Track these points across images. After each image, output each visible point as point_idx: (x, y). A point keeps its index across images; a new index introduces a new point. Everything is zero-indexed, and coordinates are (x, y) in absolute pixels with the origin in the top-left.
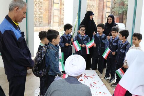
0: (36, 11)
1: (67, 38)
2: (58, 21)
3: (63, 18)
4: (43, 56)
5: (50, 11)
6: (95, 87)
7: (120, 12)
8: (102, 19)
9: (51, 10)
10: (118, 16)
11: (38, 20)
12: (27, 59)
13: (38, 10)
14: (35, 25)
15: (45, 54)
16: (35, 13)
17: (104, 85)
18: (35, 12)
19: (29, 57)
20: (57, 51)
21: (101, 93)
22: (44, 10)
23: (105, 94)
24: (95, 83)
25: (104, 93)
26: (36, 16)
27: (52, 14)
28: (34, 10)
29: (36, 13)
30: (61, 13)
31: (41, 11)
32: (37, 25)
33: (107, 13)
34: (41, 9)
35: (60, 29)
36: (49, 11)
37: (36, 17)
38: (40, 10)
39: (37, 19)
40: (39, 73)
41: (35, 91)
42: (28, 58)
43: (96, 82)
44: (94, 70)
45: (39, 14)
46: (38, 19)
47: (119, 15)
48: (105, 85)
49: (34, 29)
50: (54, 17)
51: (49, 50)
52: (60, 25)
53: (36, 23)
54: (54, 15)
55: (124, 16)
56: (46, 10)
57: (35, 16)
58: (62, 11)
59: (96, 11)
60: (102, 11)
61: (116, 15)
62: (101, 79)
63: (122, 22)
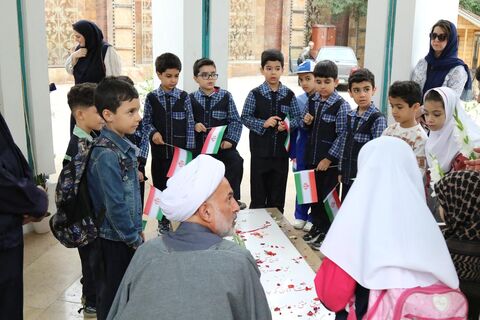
0: (52, 14)
1: (163, 102)
2: (131, 46)
3: (149, 36)
4: (79, 172)
5: (102, 11)
6: (274, 267)
7: (337, 11)
8: (280, 34)
9: (105, 7)
10: (332, 23)
11: (60, 45)
12: (21, 185)
13: (58, 10)
14: (51, 62)
15: (83, 168)
16: (49, 22)
17: (303, 260)
18: (49, 17)
19: (26, 179)
20: (126, 154)
21: (292, 286)
22: (80, 8)
23: (307, 289)
24: (270, 254)
25: (304, 287)
26: (56, 29)
27: (109, 24)
28: (47, 9)
29: (53, 19)
30: (138, 19)
31: (70, 13)
32: (58, 62)
33: (294, 15)
34: (70, 6)
35: (141, 74)
36: (98, 11)
37: (53, 33)
38: (68, 10)
39: (56, 39)
40: (70, 235)
41: (67, 293)
42: (22, 182)
43: (273, 250)
44: (264, 210)
45: (65, 24)
46: (62, 39)
47: (334, 19)
48: (306, 257)
49: (50, 75)
50: (117, 32)
51: (99, 152)
52: (138, 60)
53: (55, 55)
54: (116, 25)
55: (352, 22)
56: (87, 9)
57: (49, 29)
58: (144, 12)
59: (259, 8)
60: (278, 7)
61: (326, 19)
62: (291, 240)
63: (345, 44)
